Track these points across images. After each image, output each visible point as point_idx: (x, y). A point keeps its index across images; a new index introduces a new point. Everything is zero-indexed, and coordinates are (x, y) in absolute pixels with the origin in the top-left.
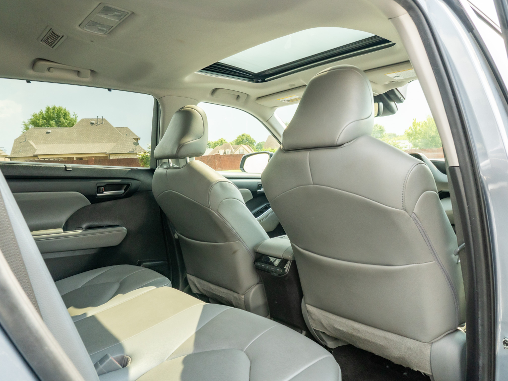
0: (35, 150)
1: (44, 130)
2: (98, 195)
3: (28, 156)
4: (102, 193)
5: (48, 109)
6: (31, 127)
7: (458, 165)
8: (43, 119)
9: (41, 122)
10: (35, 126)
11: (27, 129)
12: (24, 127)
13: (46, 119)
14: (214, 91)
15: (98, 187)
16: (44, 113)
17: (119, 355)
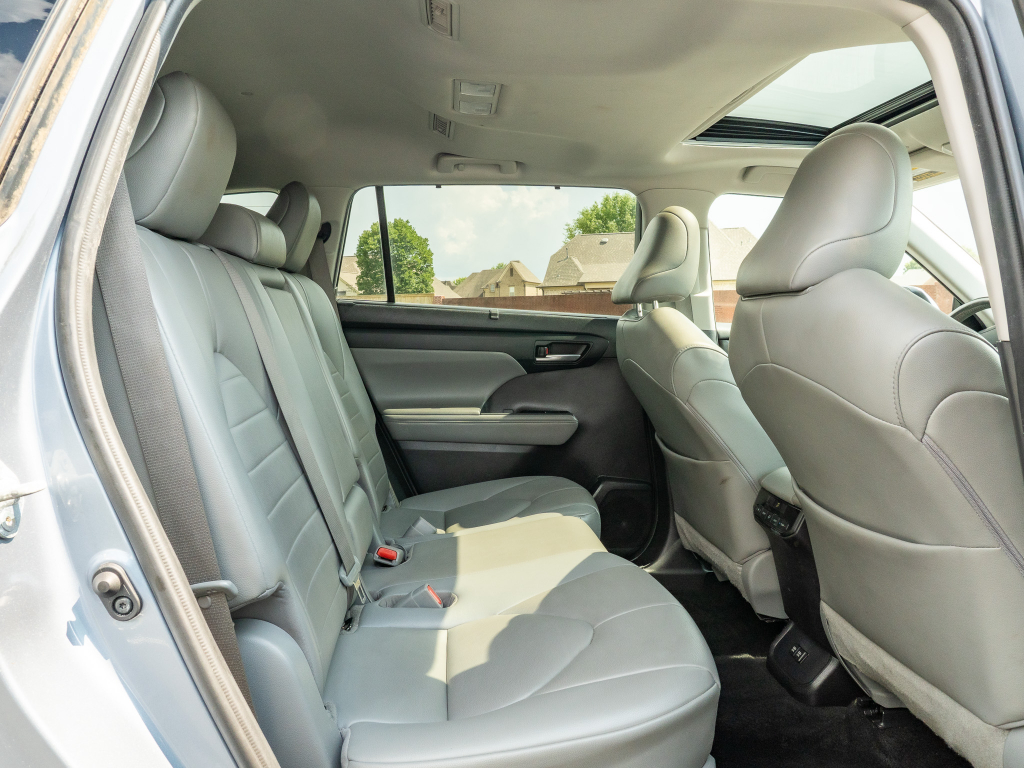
0: (581, 274)
1: (597, 238)
2: (538, 359)
3: (570, 284)
4: (544, 357)
5: (607, 199)
6: (578, 232)
7: (1008, 339)
8: (597, 218)
9: (594, 224)
10: (584, 232)
11: (572, 236)
12: (567, 234)
13: (601, 218)
14: (747, 170)
15: (538, 347)
16: (600, 206)
17: (444, 591)
